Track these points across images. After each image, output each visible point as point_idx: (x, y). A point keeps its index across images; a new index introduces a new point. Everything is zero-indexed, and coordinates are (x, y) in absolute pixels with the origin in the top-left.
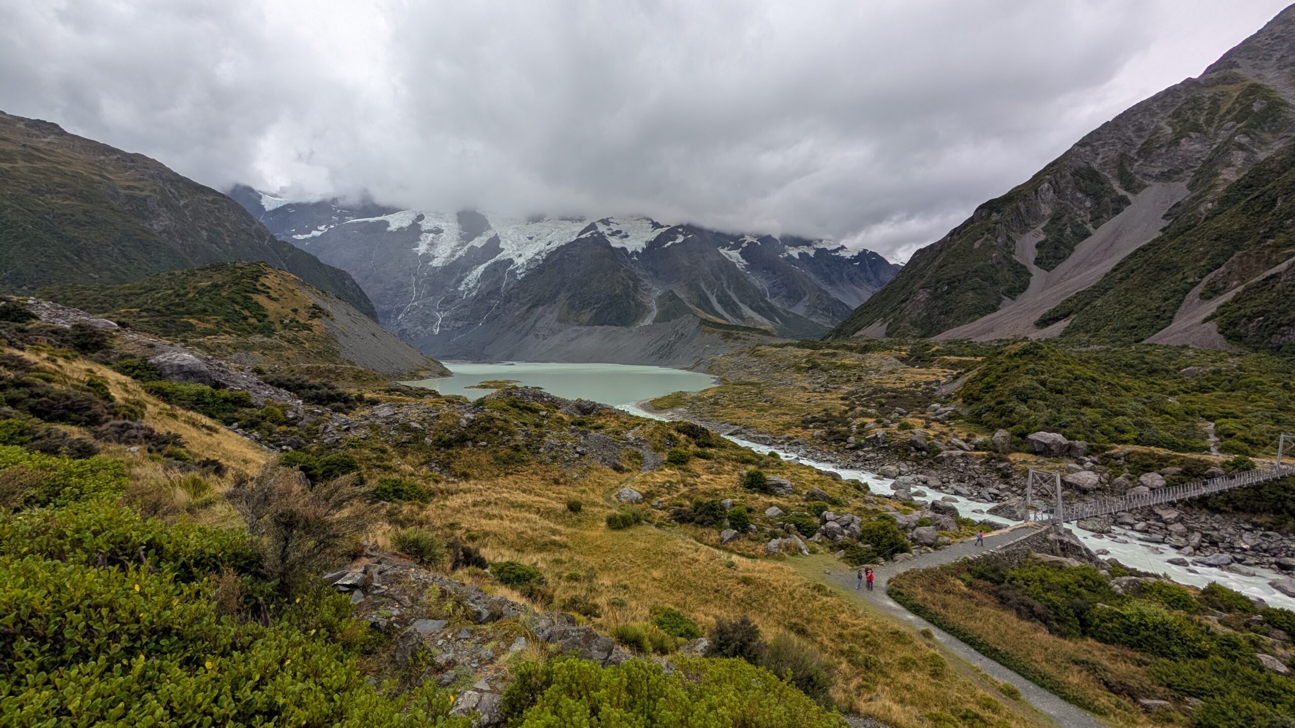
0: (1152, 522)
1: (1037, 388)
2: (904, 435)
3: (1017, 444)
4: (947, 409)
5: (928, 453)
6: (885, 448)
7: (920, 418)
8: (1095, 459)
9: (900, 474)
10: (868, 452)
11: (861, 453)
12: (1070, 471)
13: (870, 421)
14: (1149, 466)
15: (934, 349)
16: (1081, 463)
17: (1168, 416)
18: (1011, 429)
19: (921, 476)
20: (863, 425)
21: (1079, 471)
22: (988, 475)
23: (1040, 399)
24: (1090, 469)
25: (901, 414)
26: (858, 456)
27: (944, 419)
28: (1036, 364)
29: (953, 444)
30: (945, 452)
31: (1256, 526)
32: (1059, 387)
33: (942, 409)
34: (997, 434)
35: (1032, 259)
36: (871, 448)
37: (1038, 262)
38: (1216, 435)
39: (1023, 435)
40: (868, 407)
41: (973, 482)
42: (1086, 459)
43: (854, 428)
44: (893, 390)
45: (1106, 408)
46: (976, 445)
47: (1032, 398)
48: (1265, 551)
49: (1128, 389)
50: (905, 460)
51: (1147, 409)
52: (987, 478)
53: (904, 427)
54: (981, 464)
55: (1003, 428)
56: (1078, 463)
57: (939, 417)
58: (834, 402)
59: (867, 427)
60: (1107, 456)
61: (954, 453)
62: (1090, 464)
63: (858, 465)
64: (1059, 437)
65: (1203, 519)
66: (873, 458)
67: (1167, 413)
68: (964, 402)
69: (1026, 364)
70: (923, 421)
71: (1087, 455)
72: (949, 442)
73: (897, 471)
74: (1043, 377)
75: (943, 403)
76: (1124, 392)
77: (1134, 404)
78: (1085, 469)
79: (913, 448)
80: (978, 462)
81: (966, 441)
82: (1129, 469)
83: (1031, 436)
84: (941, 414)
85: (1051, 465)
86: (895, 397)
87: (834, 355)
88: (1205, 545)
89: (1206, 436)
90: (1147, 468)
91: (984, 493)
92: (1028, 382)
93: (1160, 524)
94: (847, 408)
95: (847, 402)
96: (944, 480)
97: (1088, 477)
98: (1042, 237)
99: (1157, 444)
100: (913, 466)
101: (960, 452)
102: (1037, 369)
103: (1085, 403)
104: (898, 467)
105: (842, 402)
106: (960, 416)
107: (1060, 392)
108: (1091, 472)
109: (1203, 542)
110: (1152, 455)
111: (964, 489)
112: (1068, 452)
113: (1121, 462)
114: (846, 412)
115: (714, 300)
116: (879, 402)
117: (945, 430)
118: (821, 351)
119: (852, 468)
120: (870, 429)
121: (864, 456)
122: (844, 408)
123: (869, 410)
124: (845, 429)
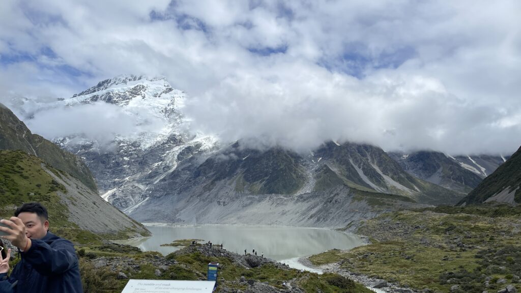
13: (501, 278)
20: (495, 281)
40: (499, 264)
43: (487, 283)
58: (469, 260)
59: (498, 282)
87: (468, 219)
94: (480, 266)
95: (481, 260)
105: (477, 259)
114: (479, 269)
115: (360, 173)
116: (510, 260)
118: (456, 215)
120: (502, 284)
122: (477, 265)
123: (501, 267)
124: (479, 284)
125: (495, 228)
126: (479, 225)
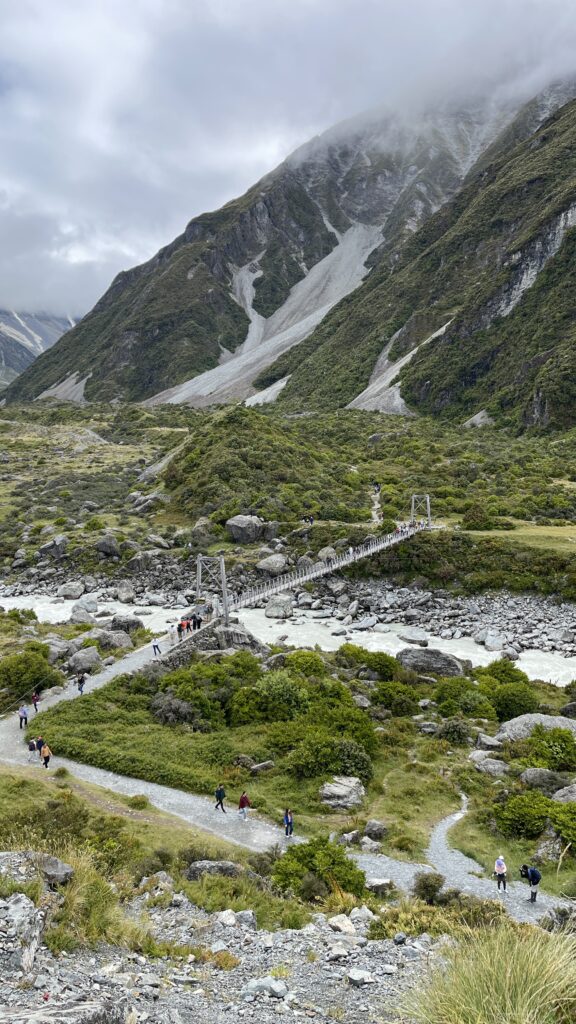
0: (326, 598)
1: (239, 464)
2: (94, 539)
3: (216, 533)
4: (148, 497)
5: (120, 558)
6: (66, 558)
7: (116, 513)
8: (285, 539)
9: (86, 591)
10: (44, 567)
11: (33, 570)
12: (263, 555)
13: (48, 525)
14: (325, 540)
15: (144, 418)
16: (272, 546)
17: (346, 487)
18: (212, 515)
19: (111, 590)
20: (38, 530)
21: (269, 555)
22: (186, 575)
23: (242, 477)
24: (281, 552)
25: (91, 509)
26: (30, 576)
27: (143, 511)
28: (239, 435)
29: (150, 543)
30: (140, 553)
31: (395, 584)
32: (259, 461)
33: (143, 498)
34: (198, 524)
35: (249, 301)
36: (47, 562)
37: (256, 305)
38: (379, 502)
39: (223, 522)
40: (47, 504)
41: (170, 586)
42: (277, 540)
43: (26, 537)
44: (86, 478)
45: (299, 482)
46: (176, 539)
47: (233, 476)
48: (399, 607)
49: (320, 460)
50: (91, 572)
51: (333, 481)
52: (183, 579)
53: (94, 526)
54: (179, 562)
55: (205, 515)
56: (270, 547)
57: (138, 509)
59: (44, 532)
60: (295, 535)
61: (150, 553)
62: (280, 545)
63: (29, 588)
64: (254, 519)
65: (362, 586)
66: (50, 575)
67: (347, 483)
68: (166, 487)
69: (228, 435)
70: (119, 516)
71: (278, 536)
72: (146, 540)
73: (82, 588)
74: (244, 449)
75: (143, 490)
76: (317, 463)
77: (322, 475)
78: (276, 552)
79: (101, 554)
80: (176, 560)
81: (165, 537)
82: (311, 545)
83: (229, 522)
84: (140, 504)
85: (247, 552)
86: (86, 487)
87: (5, 429)
88: (360, 611)
89: (372, 503)
90: (324, 544)
91: (181, 597)
92: (230, 457)
93: (332, 598)
94: (18, 509)
95: (20, 499)
96: (139, 589)
97: (276, 561)
98: (259, 274)
99: (334, 518)
100: (102, 578)
101: (158, 551)
102: (239, 440)
103: (282, 479)
104: (83, 582)
105: (14, 498)
106: (162, 506)
107: (259, 467)
108: (280, 555)
109: (360, 608)
110: (328, 529)
111: (160, 597)
112: (262, 535)
113: (305, 539)
114: (15, 514)
116: (65, 495)
117: (144, 525)
119: (21, 593)
120: (49, 534)
121: (38, 574)
122: (13, 508)
123: (50, 508)
124: (12, 539)
125: (48, 443)
126: (24, 439)
